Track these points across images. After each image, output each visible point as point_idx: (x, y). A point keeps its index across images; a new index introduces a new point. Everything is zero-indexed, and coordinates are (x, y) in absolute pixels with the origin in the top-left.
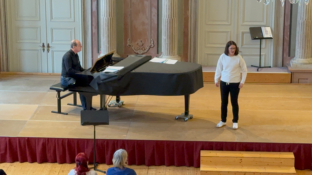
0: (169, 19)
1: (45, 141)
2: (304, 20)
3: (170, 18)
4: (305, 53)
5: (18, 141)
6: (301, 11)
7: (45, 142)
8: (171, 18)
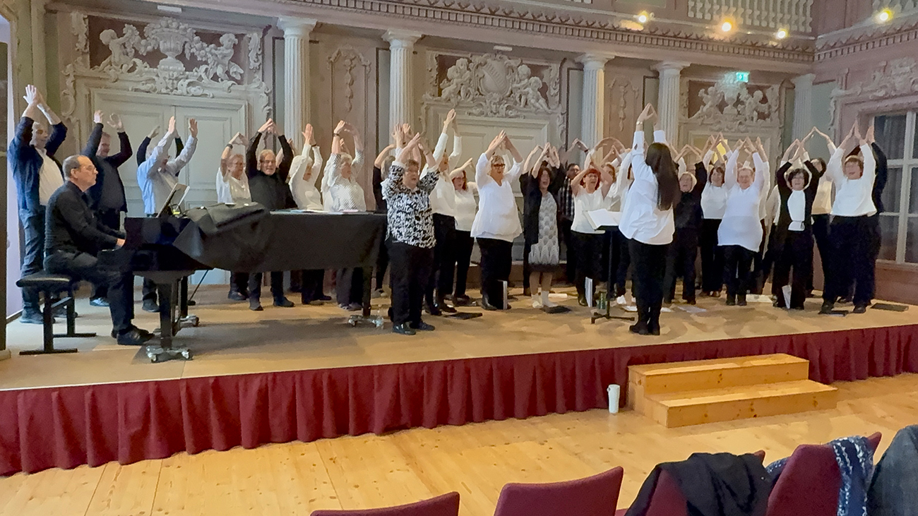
1: (264, 385)
5: (183, 393)
7: (266, 385)
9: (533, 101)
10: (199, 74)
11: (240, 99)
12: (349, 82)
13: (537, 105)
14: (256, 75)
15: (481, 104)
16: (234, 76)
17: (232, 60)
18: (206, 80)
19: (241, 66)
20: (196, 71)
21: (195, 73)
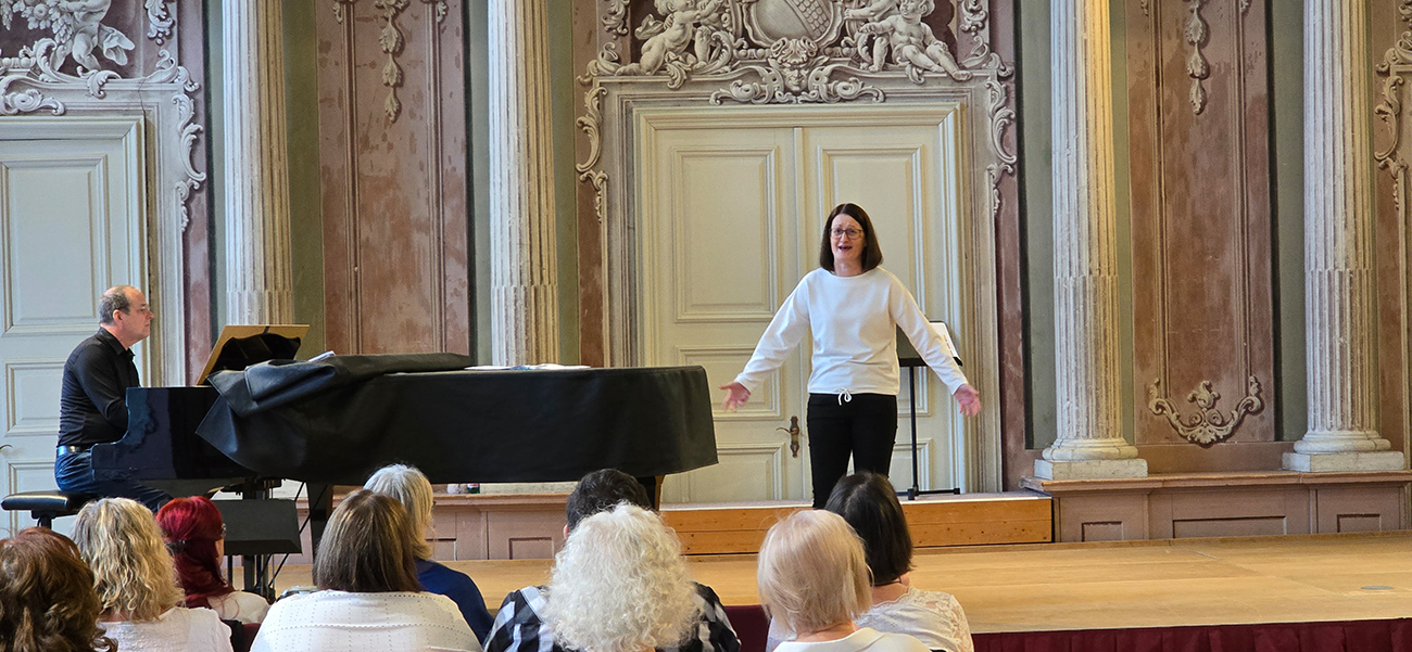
0: (522, 289)
2: (1086, 273)
3: (526, 284)
4: (1097, 416)
6: (1069, 239)
8: (532, 283)
9: (908, 51)
10: (33, 60)
11: (127, 112)
12: (392, 45)
13: (923, 59)
14: (163, 51)
15: (756, 73)
16: (113, 58)
17: (104, 21)
18: (48, 75)
19: (128, 32)
20: (27, 56)
21: (25, 60)
